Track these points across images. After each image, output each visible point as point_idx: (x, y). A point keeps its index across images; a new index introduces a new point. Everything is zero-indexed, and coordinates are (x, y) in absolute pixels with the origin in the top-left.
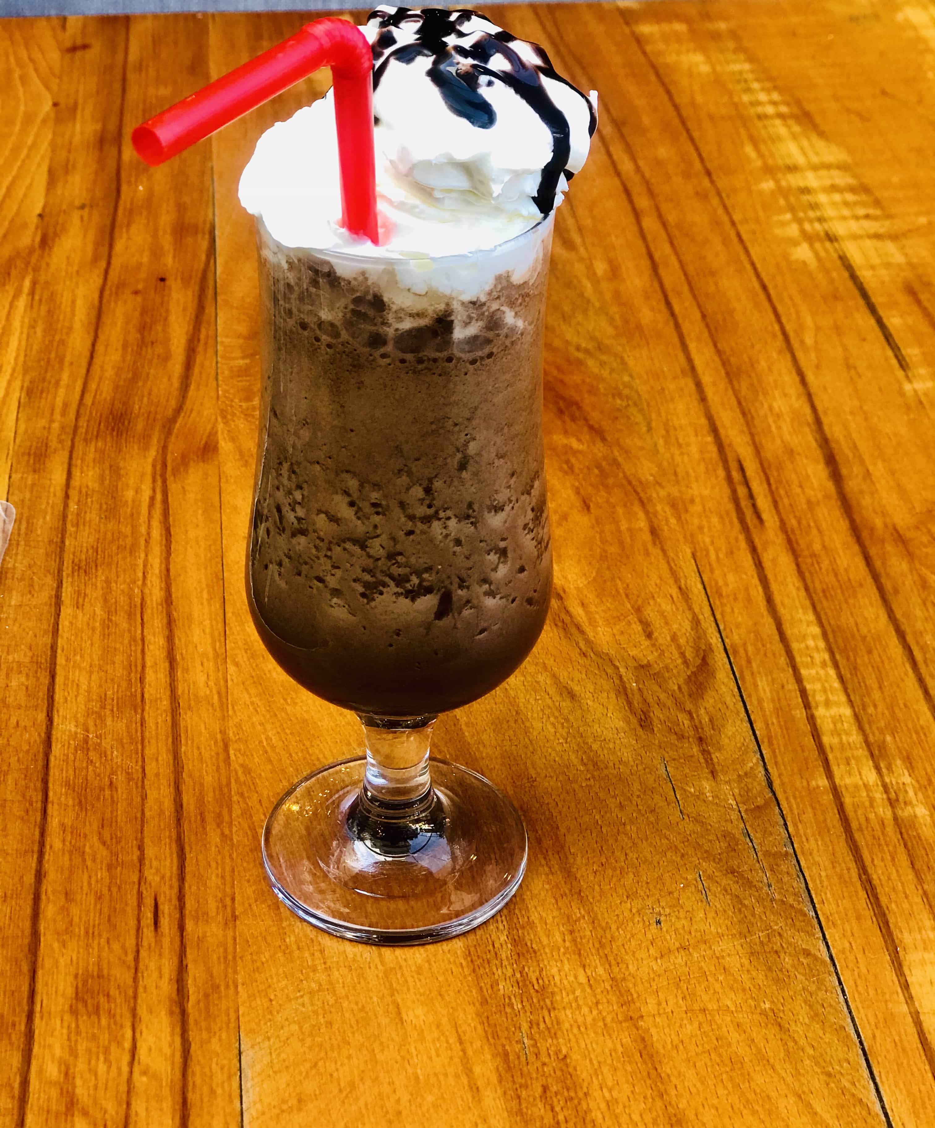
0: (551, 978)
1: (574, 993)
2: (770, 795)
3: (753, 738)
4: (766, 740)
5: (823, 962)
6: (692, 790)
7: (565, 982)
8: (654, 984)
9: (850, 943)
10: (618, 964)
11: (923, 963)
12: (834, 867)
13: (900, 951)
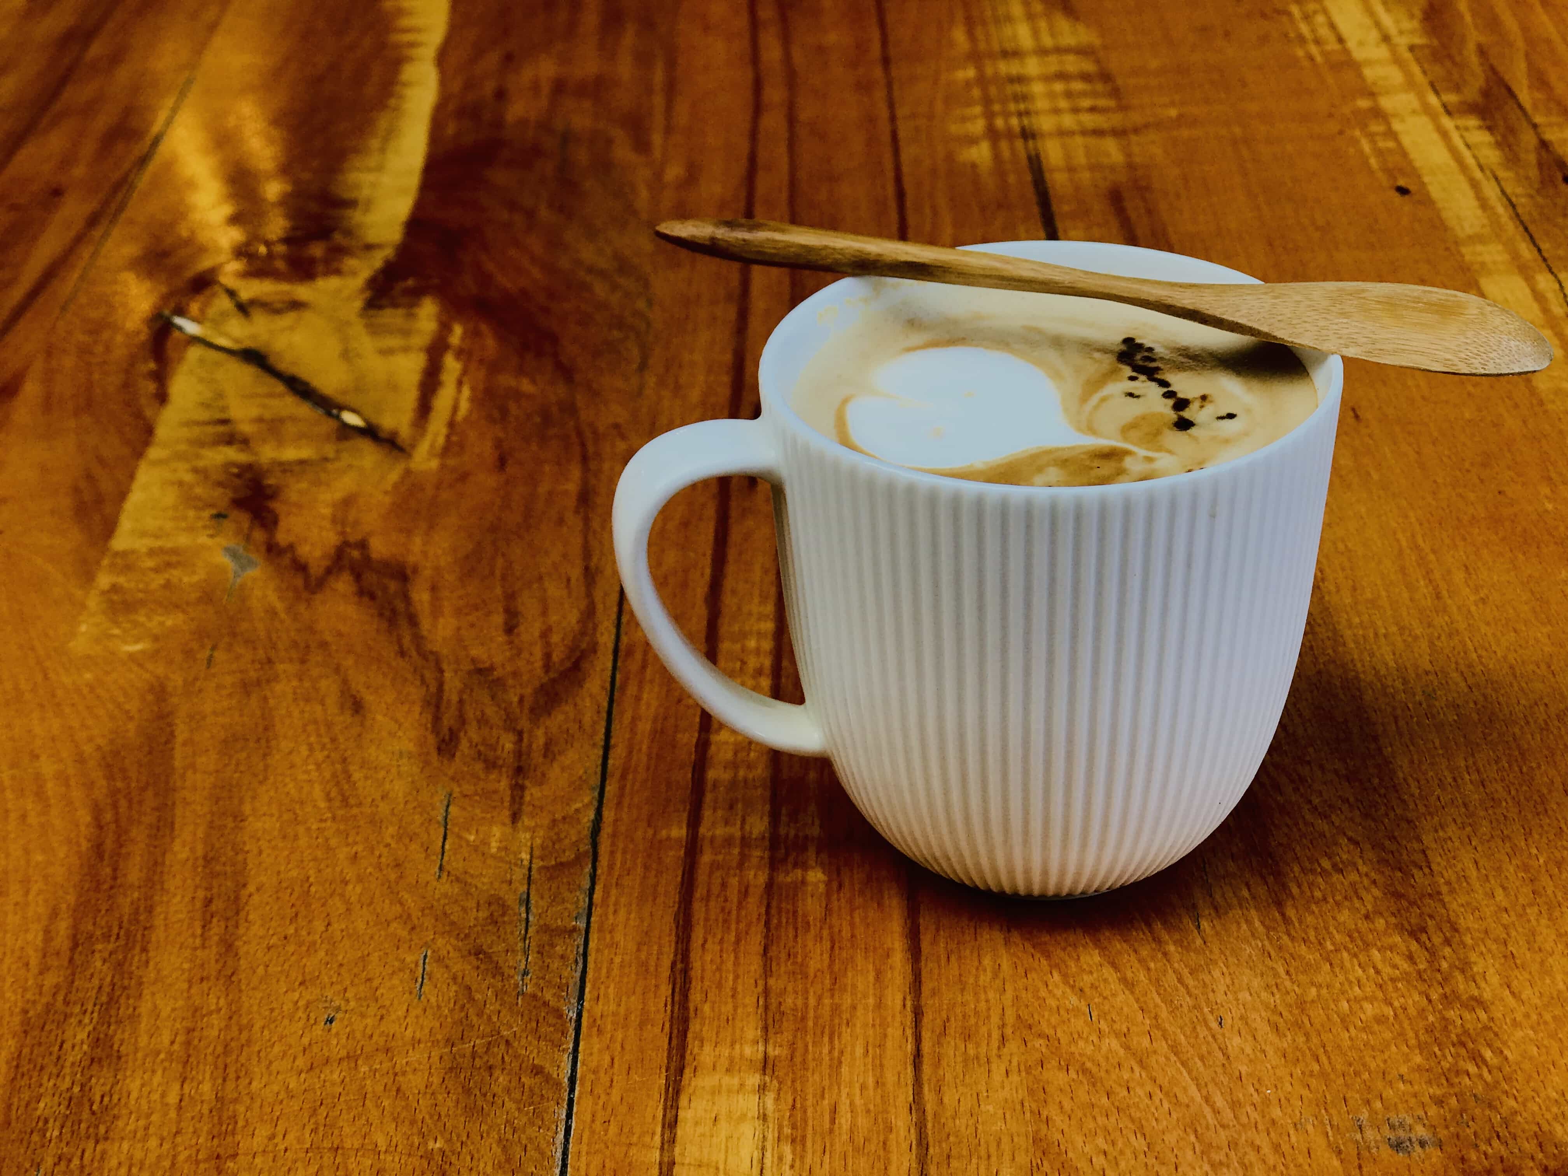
0: (125, 1095)
1: (149, 1116)
2: (588, 847)
3: (599, 769)
4: (618, 774)
5: (558, 1084)
6: (472, 838)
7: (144, 1102)
8: (277, 1108)
9: (613, 1060)
10: (238, 1078)
11: (716, 1091)
12: (638, 950)
13: (688, 1072)
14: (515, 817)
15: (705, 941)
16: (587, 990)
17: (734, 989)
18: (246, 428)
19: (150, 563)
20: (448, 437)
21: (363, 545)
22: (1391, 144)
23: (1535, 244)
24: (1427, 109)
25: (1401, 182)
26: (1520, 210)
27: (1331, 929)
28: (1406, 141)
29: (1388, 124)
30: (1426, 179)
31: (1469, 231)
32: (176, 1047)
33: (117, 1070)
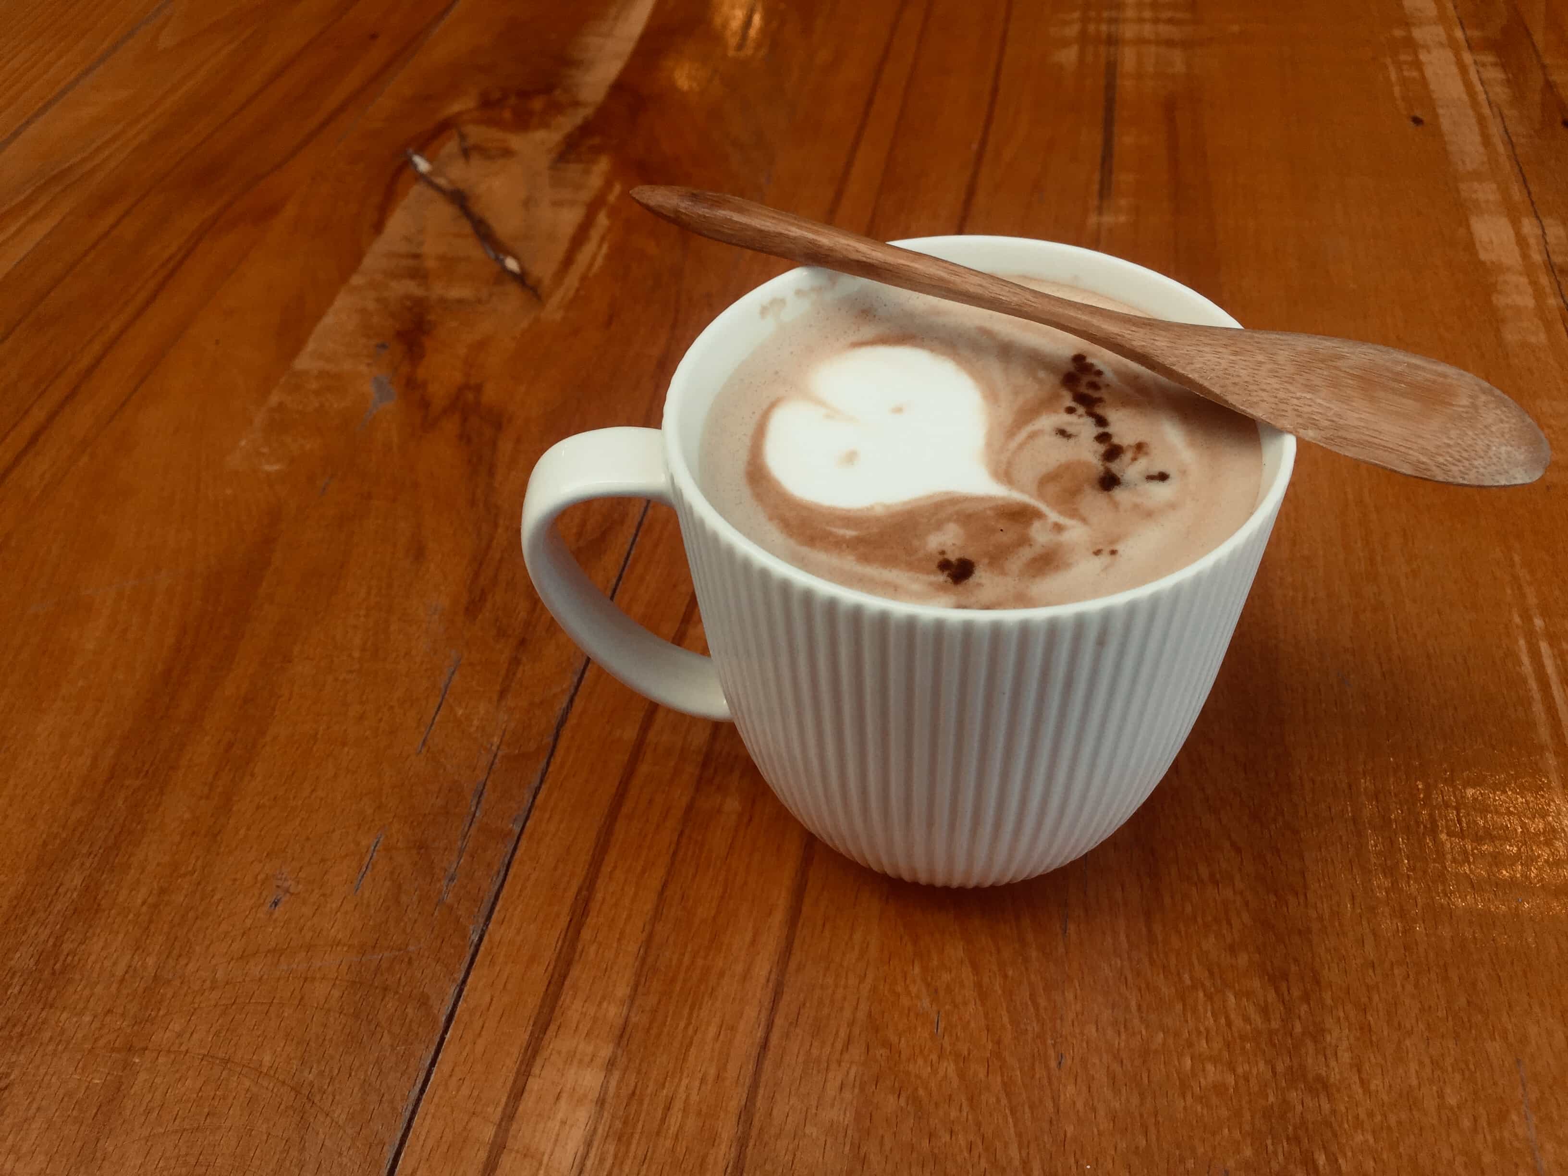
2: (551, 739)
5: (436, 1021)
8: (197, 1000)
9: (492, 1000)
10: (180, 956)
11: (570, 1057)
12: (555, 868)
13: (553, 1027)
14: (502, 694)
15: (615, 867)
16: (497, 908)
17: (622, 933)
18: (431, 264)
19: (314, 385)
20: (578, 290)
21: (478, 389)
22: (1415, 74)
23: (1526, 186)
24: (1452, 44)
25: (1418, 113)
26: (1518, 151)
27: (1194, 957)
28: (1429, 72)
29: (1416, 55)
30: (1440, 111)
31: (1469, 167)
32: (144, 909)
33: (91, 926)
